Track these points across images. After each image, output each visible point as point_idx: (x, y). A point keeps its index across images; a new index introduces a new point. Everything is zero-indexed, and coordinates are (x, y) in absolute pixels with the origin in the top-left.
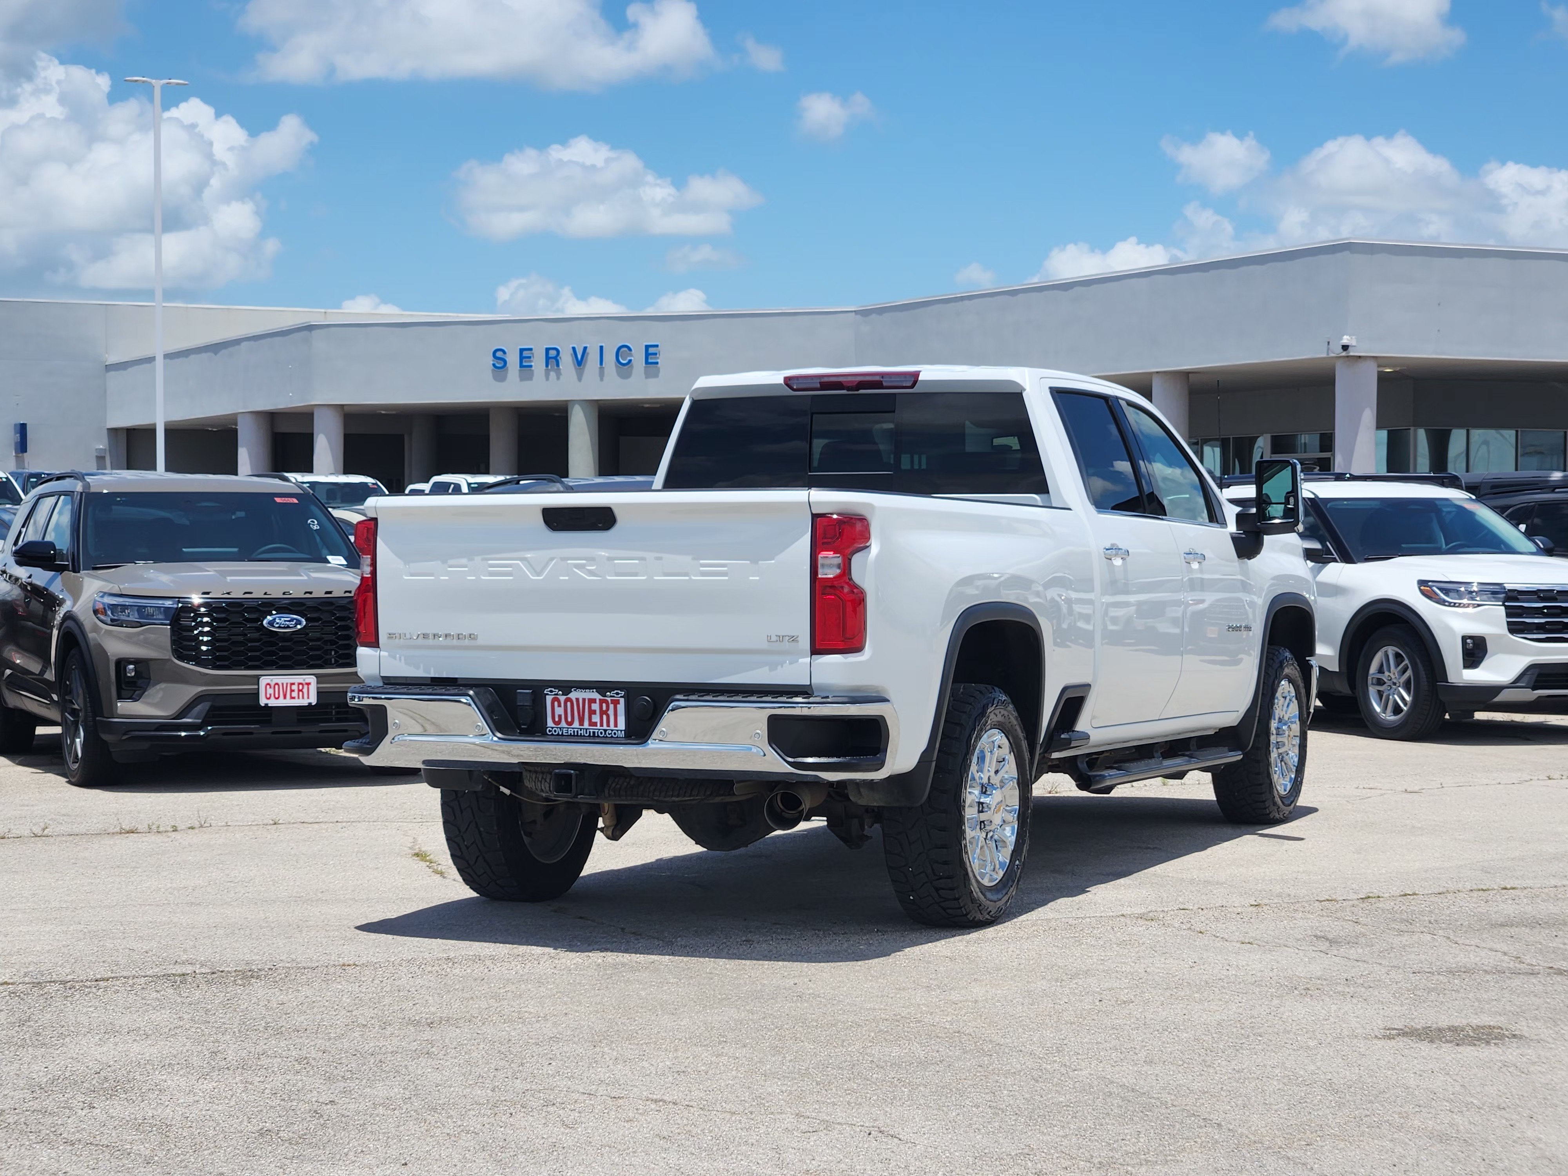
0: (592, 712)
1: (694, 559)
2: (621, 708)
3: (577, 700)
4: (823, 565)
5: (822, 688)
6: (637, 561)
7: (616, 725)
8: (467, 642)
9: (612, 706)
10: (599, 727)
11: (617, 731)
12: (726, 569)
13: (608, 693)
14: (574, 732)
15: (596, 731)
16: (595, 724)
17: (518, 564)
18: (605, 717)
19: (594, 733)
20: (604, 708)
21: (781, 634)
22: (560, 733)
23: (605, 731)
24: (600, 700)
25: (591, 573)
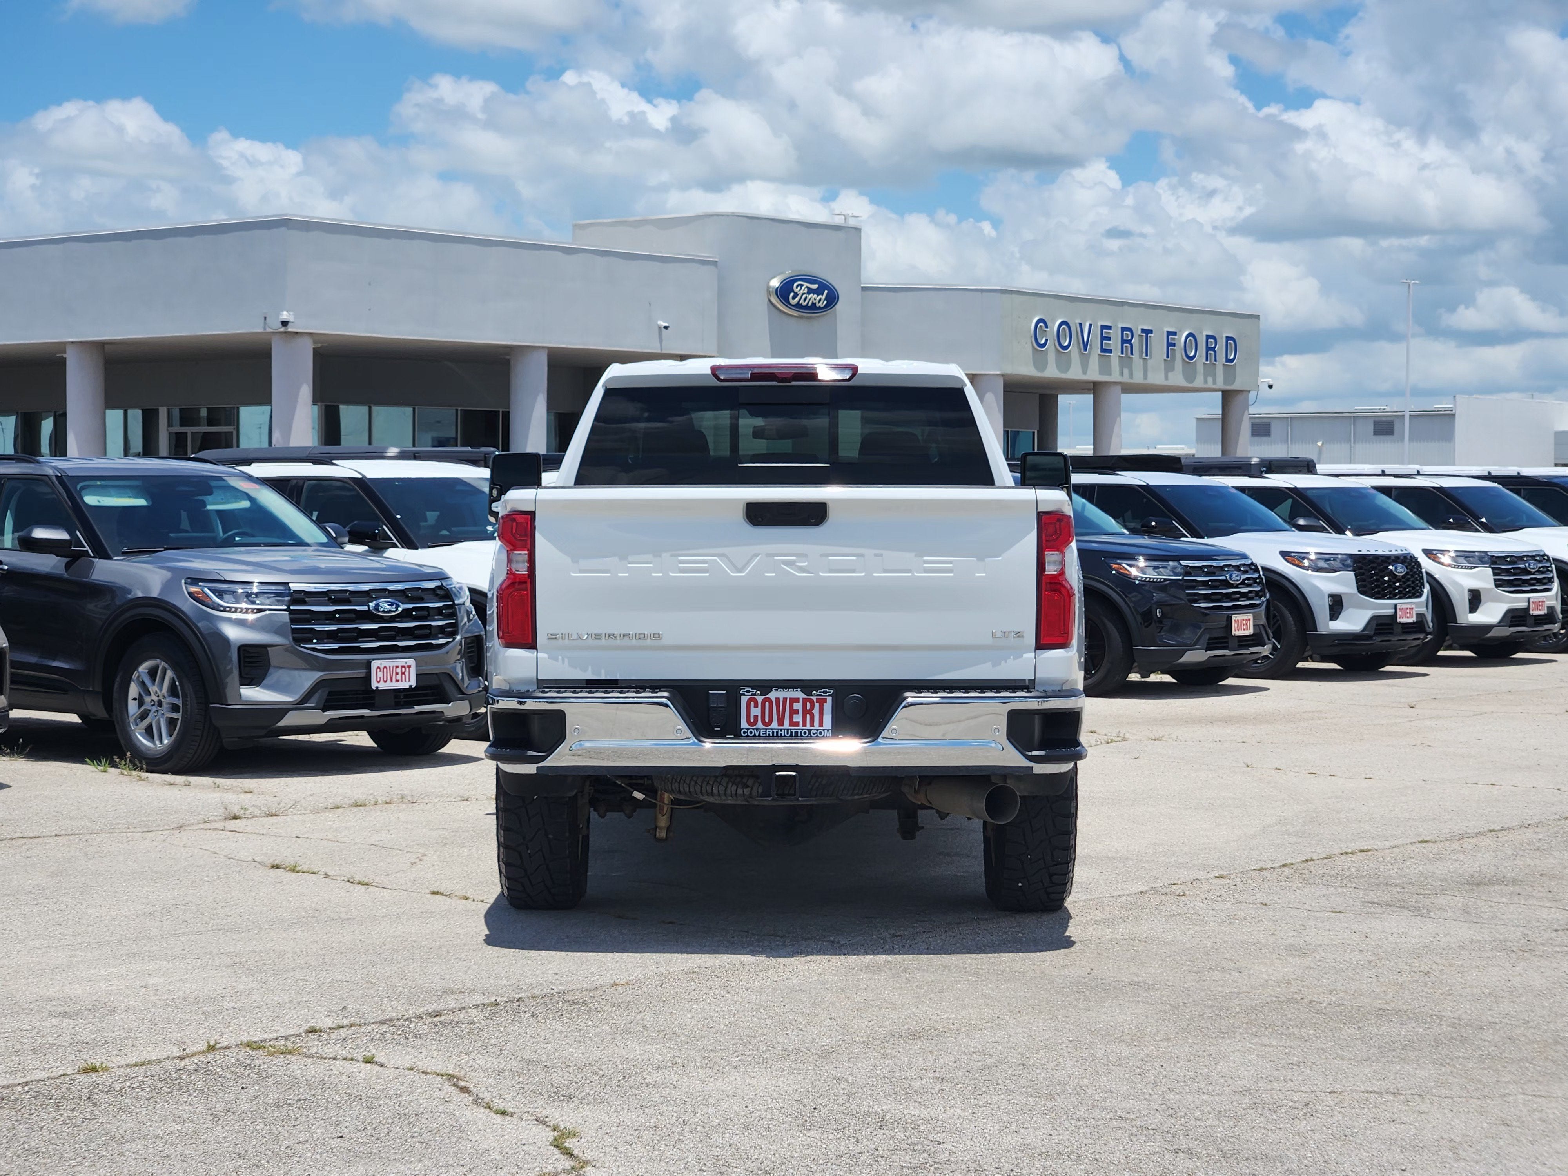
0: (793, 712)
1: (916, 556)
2: (828, 706)
3: (777, 699)
4: (1049, 562)
5: (1046, 682)
6: (854, 558)
7: (821, 724)
8: (649, 642)
9: (817, 705)
10: (801, 727)
11: (824, 730)
12: (951, 565)
13: (814, 692)
14: (773, 732)
15: (799, 731)
16: (797, 724)
17: (715, 560)
18: (808, 716)
19: (796, 733)
20: (808, 708)
21: (1007, 630)
22: (757, 735)
23: (810, 731)
24: (803, 699)
25: (802, 569)
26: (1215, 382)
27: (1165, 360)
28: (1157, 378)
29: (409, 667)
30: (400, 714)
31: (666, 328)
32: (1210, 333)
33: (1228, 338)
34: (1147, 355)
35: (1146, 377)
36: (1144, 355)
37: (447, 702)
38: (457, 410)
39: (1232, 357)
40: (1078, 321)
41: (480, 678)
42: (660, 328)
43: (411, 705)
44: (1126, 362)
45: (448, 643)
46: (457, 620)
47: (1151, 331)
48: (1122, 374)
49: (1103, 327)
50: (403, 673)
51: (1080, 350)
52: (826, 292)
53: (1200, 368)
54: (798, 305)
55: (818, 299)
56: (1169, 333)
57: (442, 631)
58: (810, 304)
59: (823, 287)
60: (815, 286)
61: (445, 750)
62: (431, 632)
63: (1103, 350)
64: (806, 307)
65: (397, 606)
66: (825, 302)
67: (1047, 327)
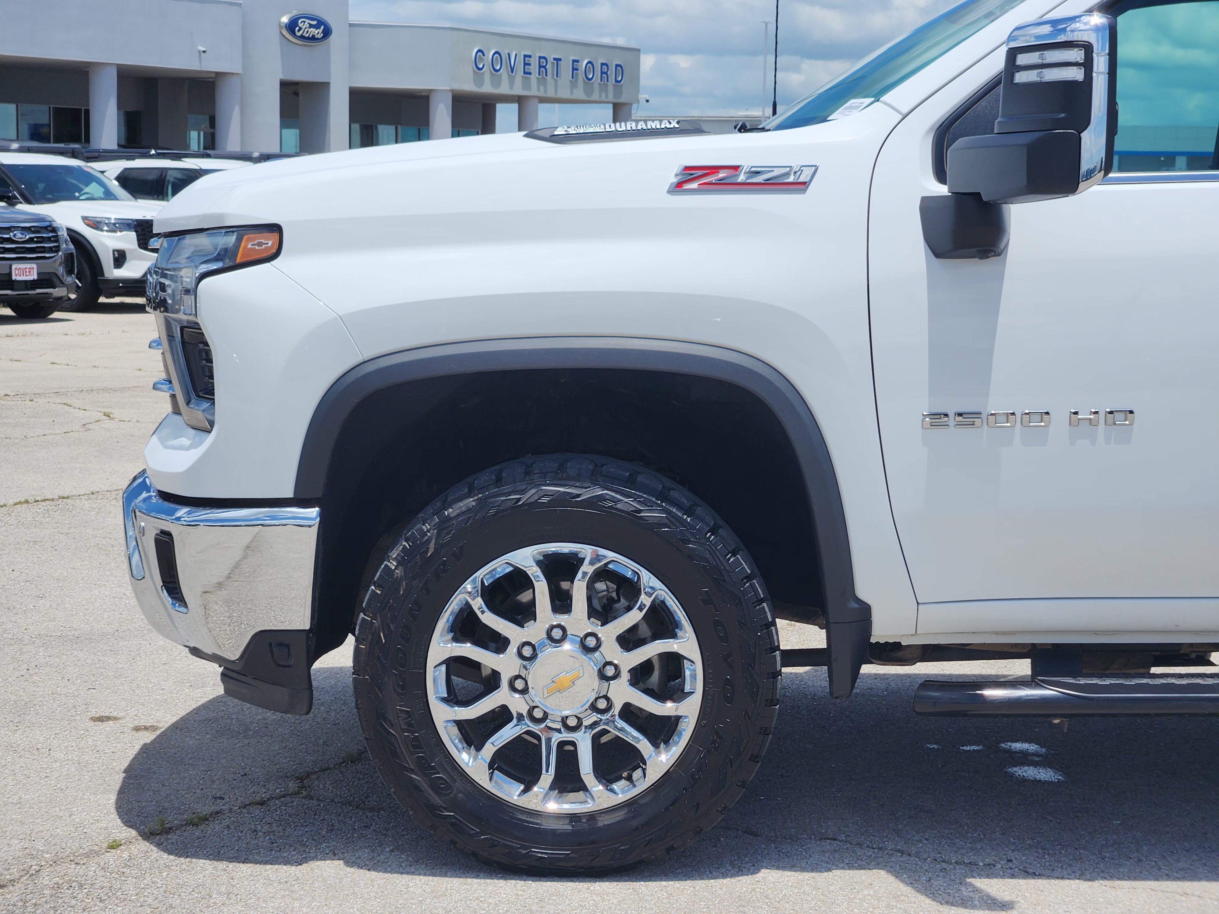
26: (607, 97)
27: (571, 81)
28: (564, 93)
29: (33, 268)
30: (28, 294)
31: (204, 52)
32: (604, 62)
33: (617, 66)
34: (557, 77)
35: (556, 92)
36: (555, 77)
37: (55, 288)
38: (50, 108)
39: (620, 79)
40: (507, 51)
41: (73, 275)
42: (199, 52)
43: (34, 289)
44: (542, 81)
45: (55, 256)
46: (59, 244)
47: (560, 60)
48: (539, 90)
49: (525, 56)
50: (30, 272)
51: (508, 71)
52: (322, 27)
53: (596, 86)
54: (302, 37)
55: (316, 32)
56: (574, 61)
57: (50, 250)
58: (310, 36)
59: (320, 23)
60: (315, 23)
61: (51, 316)
62: (44, 250)
63: (525, 73)
64: (308, 38)
65: (26, 236)
66: (322, 35)
67: (484, 55)
